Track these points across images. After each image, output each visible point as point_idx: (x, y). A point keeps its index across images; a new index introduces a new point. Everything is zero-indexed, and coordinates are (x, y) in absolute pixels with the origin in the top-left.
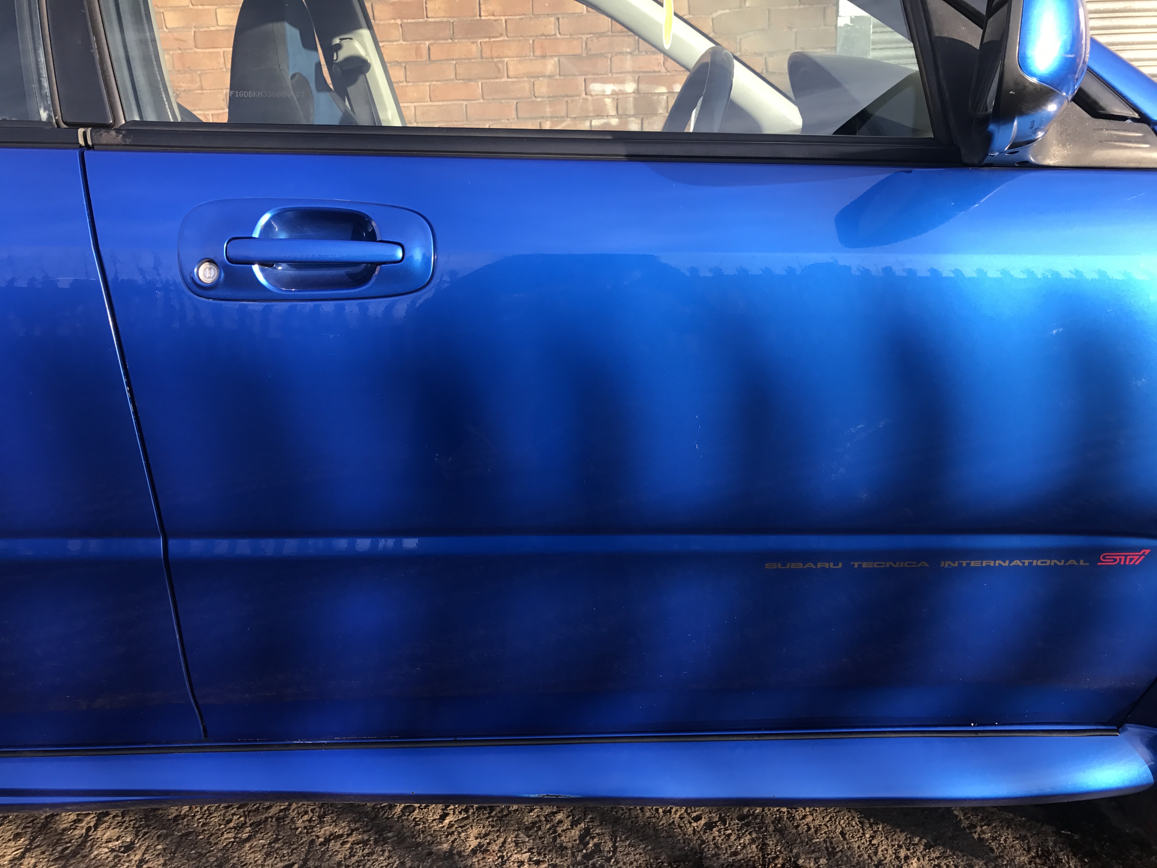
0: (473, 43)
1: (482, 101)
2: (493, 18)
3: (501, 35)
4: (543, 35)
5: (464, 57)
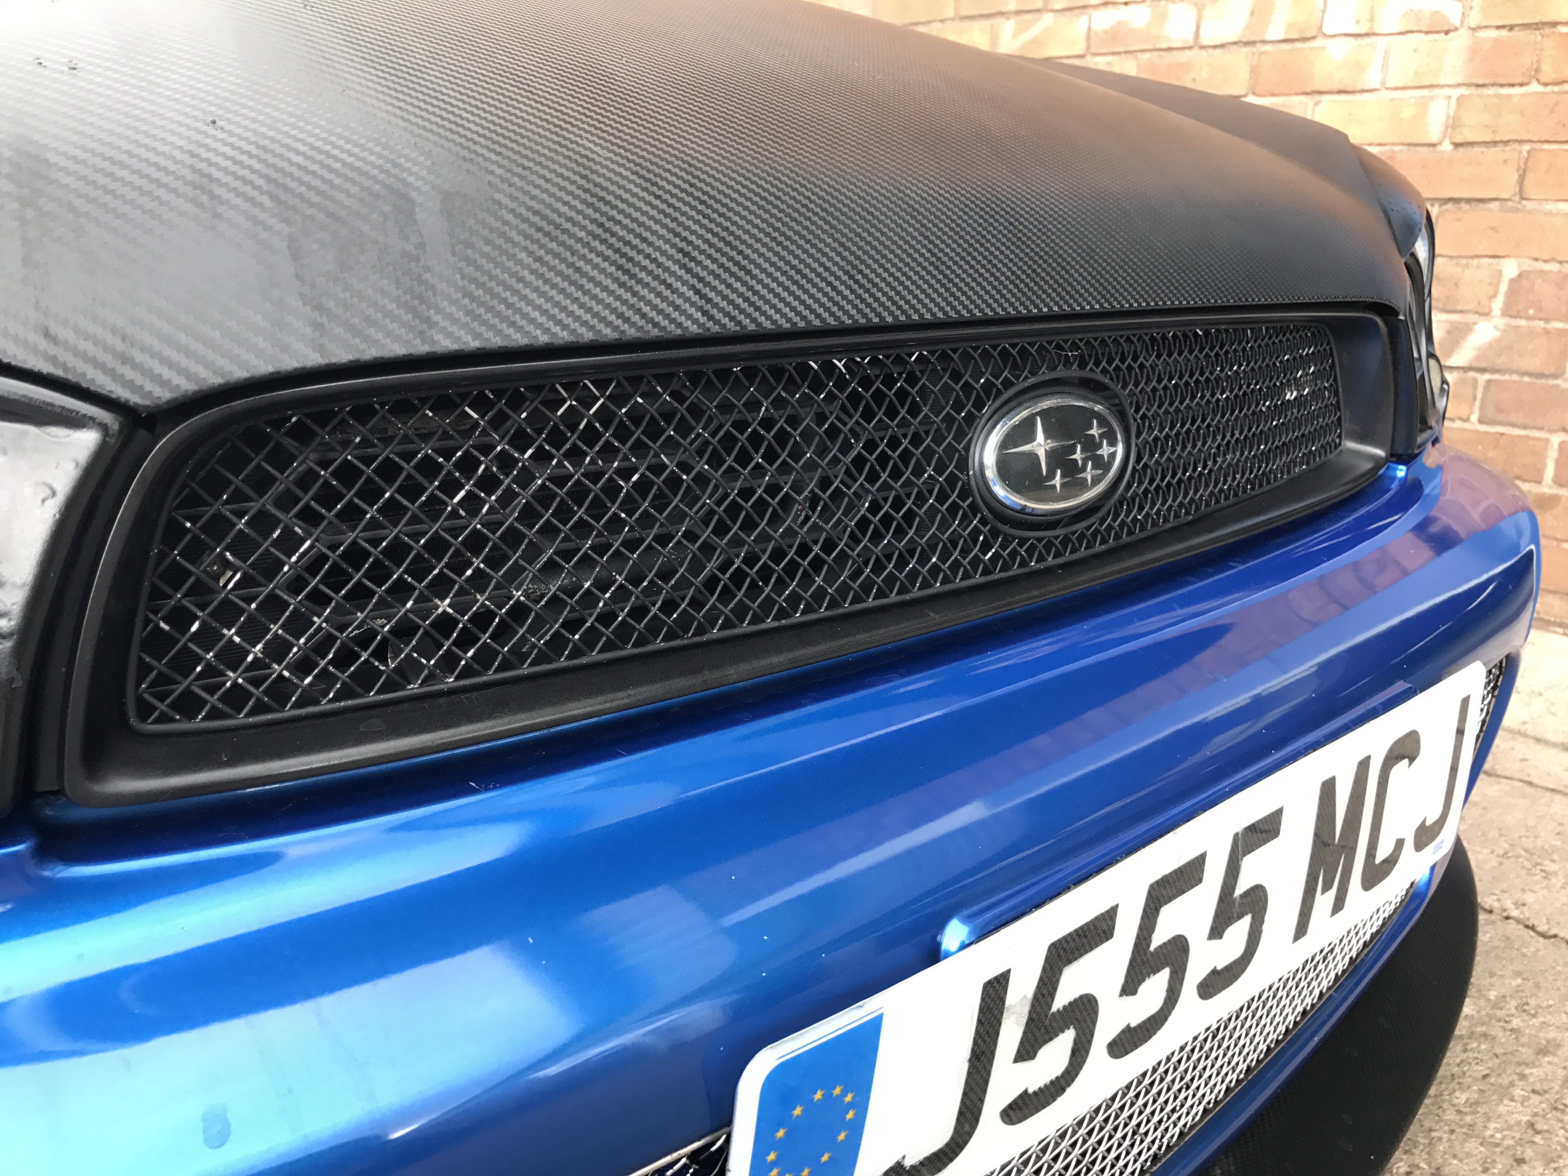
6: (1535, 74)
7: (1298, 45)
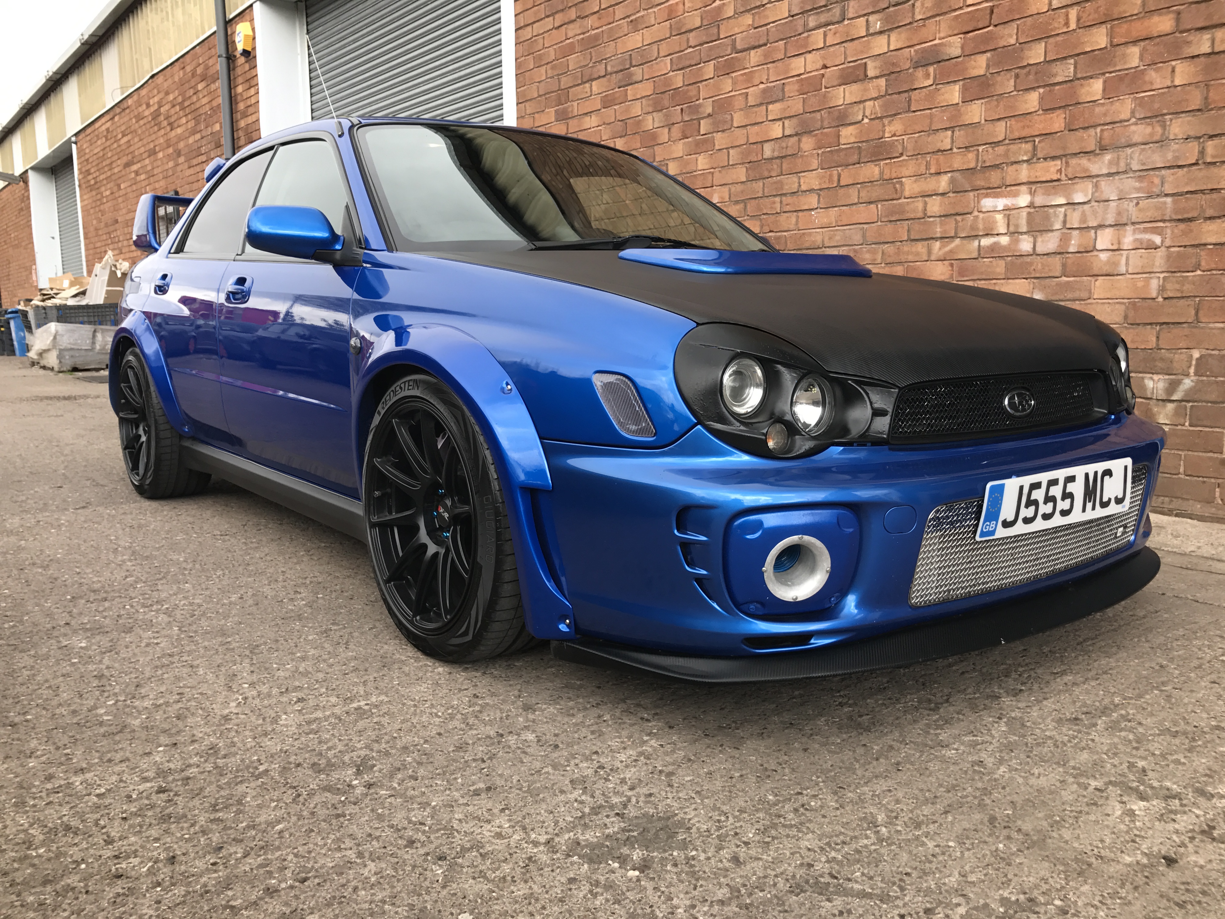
0: (876, 165)
1: (879, 223)
2: (895, 138)
3: (902, 154)
4: (939, 151)
5: (867, 180)
6: (1198, 267)
7: (1085, 254)
